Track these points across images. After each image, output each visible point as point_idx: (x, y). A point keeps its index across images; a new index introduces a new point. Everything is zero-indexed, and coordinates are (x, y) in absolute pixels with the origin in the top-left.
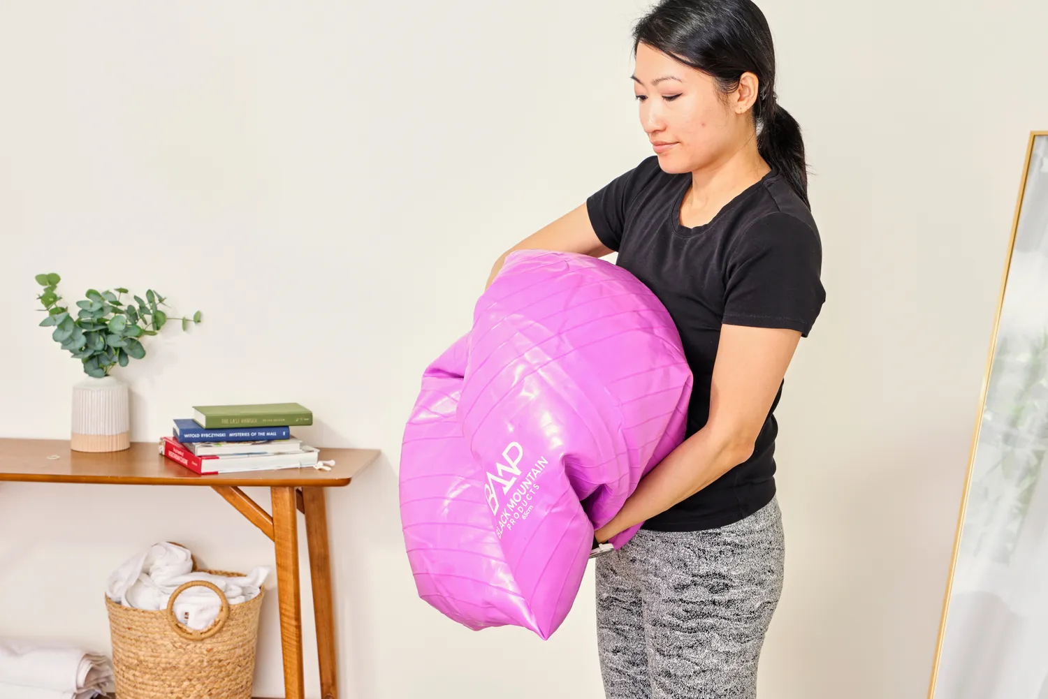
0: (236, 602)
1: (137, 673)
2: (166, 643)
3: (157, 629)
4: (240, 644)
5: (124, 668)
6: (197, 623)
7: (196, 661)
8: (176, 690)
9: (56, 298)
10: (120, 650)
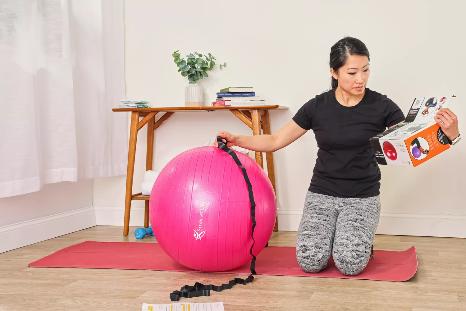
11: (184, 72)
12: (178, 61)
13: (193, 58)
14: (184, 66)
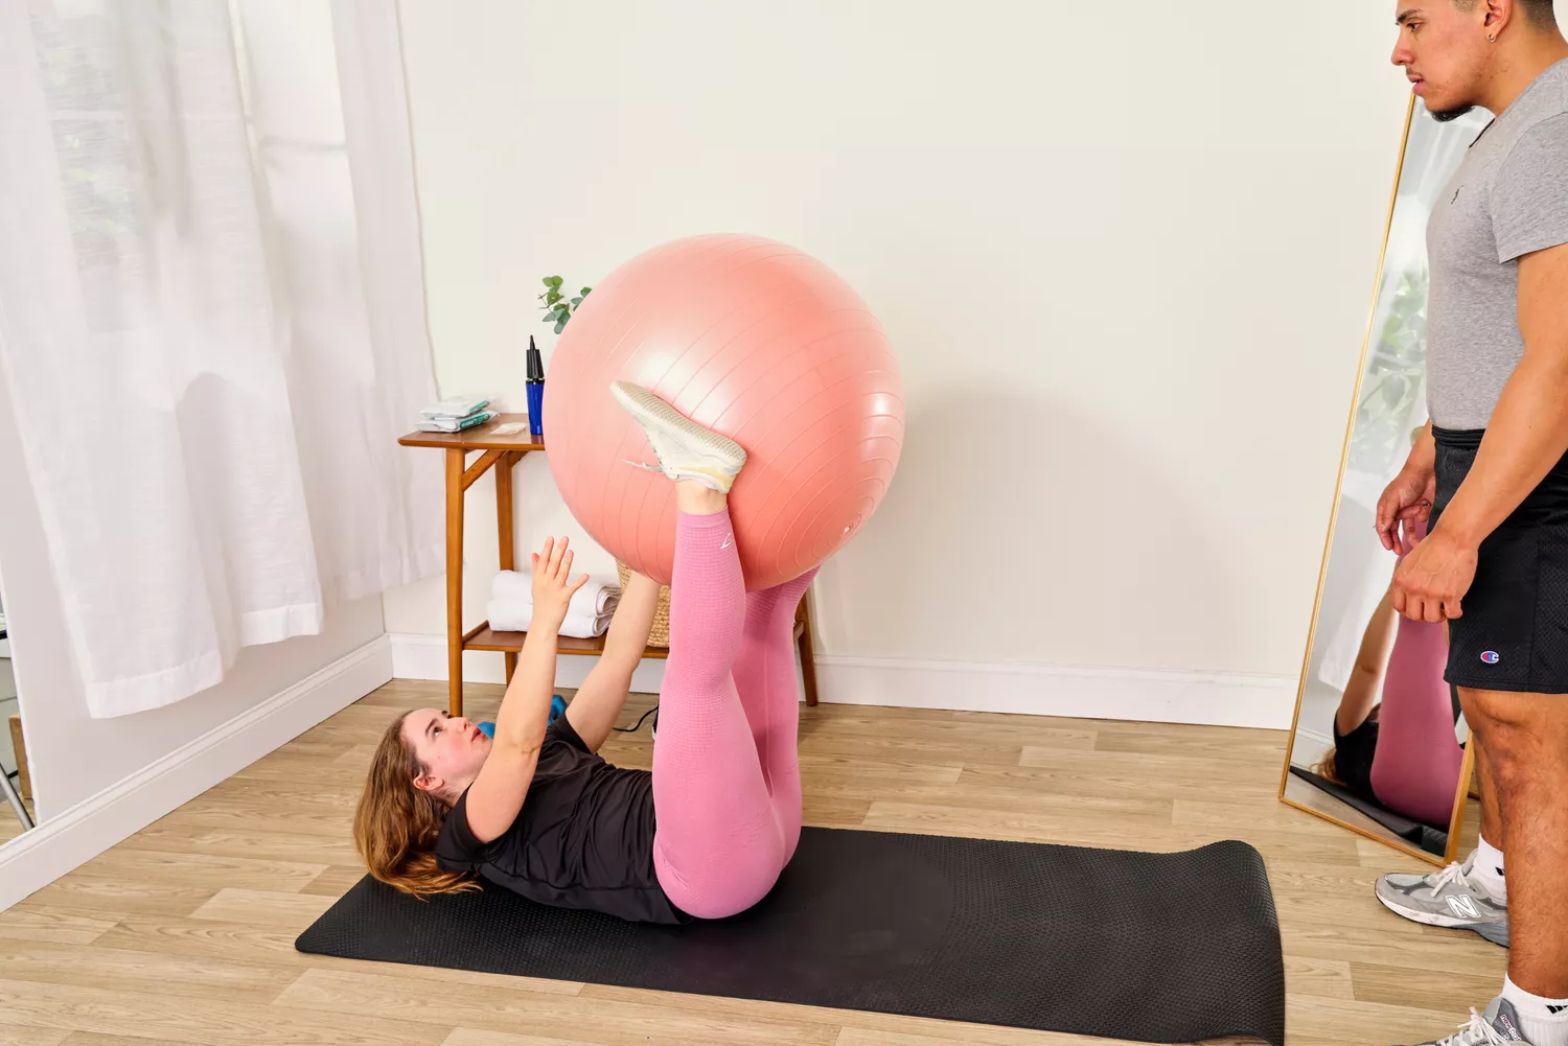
9: (559, 297)
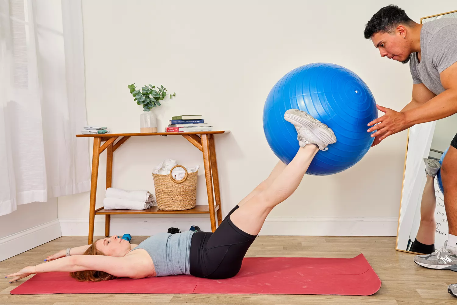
0: (189, 172)
1: (162, 194)
2: (170, 184)
3: (167, 180)
4: (192, 185)
5: (158, 193)
6: (178, 179)
7: (179, 190)
8: (174, 198)
10: (157, 188)
11: (140, 102)
12: (134, 93)
13: (148, 90)
14: (140, 96)
